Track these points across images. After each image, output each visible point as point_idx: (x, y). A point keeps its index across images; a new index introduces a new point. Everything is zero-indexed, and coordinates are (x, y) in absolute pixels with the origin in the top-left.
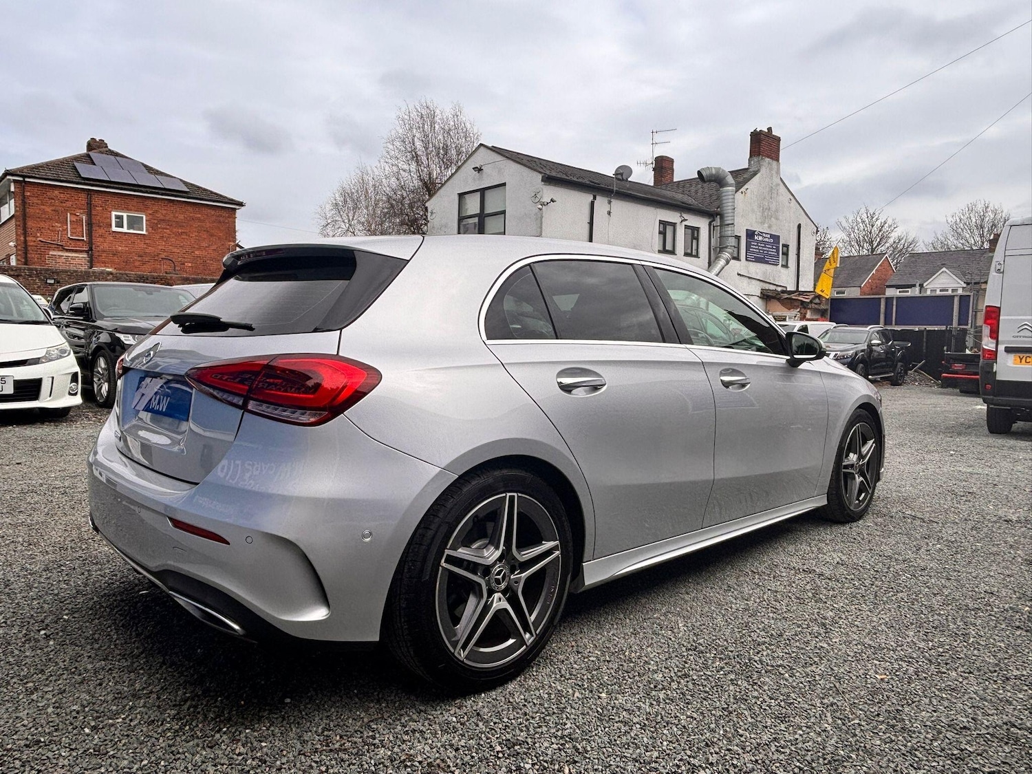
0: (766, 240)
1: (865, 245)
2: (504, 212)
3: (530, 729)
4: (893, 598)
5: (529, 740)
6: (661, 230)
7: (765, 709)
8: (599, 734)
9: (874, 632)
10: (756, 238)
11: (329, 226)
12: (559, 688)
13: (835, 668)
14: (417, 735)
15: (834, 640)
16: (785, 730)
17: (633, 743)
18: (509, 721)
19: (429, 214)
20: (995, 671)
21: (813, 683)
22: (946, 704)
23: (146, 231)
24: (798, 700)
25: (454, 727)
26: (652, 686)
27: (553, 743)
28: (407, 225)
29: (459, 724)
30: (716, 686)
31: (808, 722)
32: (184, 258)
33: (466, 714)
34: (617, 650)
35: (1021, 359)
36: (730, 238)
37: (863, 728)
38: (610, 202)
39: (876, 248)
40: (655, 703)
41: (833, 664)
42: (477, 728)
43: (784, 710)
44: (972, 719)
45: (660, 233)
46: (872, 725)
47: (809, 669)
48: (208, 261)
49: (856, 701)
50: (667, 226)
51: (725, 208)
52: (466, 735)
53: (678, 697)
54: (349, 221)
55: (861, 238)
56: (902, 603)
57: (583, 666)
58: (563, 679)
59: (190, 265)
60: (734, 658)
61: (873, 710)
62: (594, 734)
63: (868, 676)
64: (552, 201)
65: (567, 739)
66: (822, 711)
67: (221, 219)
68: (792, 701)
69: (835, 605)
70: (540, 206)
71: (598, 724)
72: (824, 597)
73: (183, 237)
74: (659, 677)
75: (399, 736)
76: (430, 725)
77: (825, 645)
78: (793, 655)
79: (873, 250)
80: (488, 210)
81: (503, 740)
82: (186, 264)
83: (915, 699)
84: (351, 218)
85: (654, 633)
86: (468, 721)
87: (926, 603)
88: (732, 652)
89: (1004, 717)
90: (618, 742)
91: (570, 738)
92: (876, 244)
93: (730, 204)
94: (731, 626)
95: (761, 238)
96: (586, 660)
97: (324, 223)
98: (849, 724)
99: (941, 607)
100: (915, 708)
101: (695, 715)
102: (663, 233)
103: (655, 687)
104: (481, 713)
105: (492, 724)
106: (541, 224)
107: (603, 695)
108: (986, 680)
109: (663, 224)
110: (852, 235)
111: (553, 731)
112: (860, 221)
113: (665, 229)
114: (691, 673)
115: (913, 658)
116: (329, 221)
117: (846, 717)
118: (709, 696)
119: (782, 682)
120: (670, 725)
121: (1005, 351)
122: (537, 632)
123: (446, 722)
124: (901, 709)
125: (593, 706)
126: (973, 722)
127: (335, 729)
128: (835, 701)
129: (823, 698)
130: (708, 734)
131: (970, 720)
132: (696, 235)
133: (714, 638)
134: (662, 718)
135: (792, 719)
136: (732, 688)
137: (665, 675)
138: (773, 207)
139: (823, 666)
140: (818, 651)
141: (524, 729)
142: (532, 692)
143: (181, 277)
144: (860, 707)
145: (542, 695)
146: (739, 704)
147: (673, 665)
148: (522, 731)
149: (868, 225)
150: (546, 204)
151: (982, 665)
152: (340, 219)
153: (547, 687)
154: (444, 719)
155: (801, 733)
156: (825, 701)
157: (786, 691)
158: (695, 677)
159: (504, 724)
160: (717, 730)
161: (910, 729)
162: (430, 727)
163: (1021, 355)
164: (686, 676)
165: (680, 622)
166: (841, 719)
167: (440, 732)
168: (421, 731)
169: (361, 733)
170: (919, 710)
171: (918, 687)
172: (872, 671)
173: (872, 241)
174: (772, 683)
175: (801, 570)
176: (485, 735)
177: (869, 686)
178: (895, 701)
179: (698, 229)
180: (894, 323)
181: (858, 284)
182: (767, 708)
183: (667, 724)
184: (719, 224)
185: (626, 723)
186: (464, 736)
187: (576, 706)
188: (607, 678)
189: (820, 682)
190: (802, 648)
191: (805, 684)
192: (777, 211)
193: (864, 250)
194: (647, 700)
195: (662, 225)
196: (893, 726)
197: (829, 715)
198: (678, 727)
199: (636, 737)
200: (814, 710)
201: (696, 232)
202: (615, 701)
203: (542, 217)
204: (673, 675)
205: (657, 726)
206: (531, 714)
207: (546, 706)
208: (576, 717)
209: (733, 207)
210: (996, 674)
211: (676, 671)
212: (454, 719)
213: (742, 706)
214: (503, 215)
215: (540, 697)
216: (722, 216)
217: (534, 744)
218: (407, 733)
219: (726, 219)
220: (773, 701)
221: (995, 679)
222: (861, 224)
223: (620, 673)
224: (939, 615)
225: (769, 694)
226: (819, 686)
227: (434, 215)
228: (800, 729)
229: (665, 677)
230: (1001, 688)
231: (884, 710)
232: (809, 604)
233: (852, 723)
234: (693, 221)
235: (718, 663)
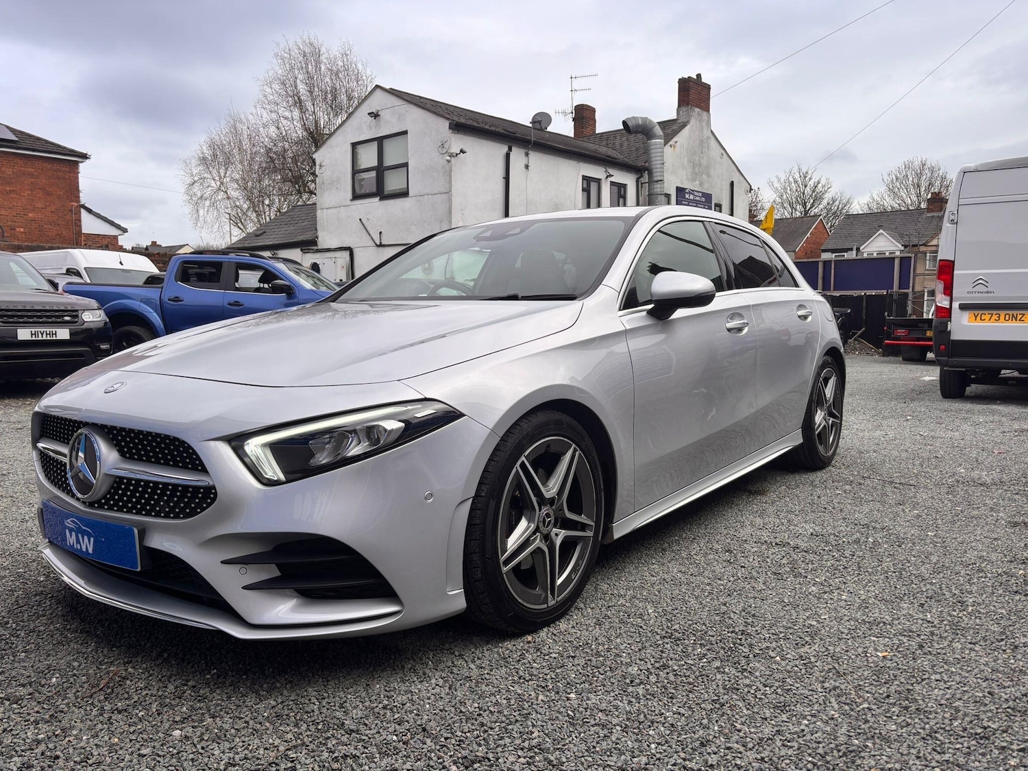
0: (698, 198)
1: (798, 207)
2: (406, 165)
3: (490, 743)
4: (879, 569)
5: (491, 756)
6: (585, 186)
7: (760, 699)
8: (574, 742)
9: (864, 606)
10: (687, 196)
11: (196, 184)
12: (520, 692)
13: (829, 648)
14: (349, 761)
15: (823, 617)
16: (788, 720)
17: (615, 748)
18: (463, 735)
19: (317, 167)
20: (1002, 640)
21: (809, 666)
22: (958, 678)
24: (796, 685)
25: (395, 748)
26: (628, 681)
27: (519, 757)
28: (291, 181)
29: (401, 743)
30: (701, 676)
31: (812, 710)
32: (15, 222)
33: (408, 730)
34: (581, 644)
35: (976, 317)
36: (660, 196)
37: (874, 713)
38: (527, 154)
39: (809, 210)
40: (633, 700)
41: (827, 644)
42: (425, 746)
43: (782, 698)
44: (989, 693)
45: (584, 190)
46: (883, 708)
47: (802, 650)
48: (45, 226)
49: (860, 683)
50: (592, 183)
51: (653, 163)
52: (412, 756)
53: (659, 691)
54: (220, 177)
55: (794, 200)
56: (890, 574)
57: (544, 664)
58: (521, 681)
59: (22, 230)
60: (717, 643)
61: (881, 692)
62: (567, 741)
63: (868, 655)
64: (462, 151)
65: (536, 750)
66: (825, 696)
67: (60, 174)
68: (789, 687)
69: (817, 580)
70: (448, 158)
71: (571, 729)
72: (803, 571)
73: (12, 195)
74: (634, 670)
75: (327, 765)
76: (365, 748)
77: (814, 623)
78: (781, 636)
79: (806, 212)
80: (388, 162)
81: (458, 758)
82: (18, 229)
83: (924, 677)
84: (222, 175)
85: (621, 622)
86: (412, 738)
87: (915, 572)
88: (713, 636)
89: (1021, 688)
90: (597, 749)
91: (539, 749)
92: (809, 206)
93: (659, 162)
94: (707, 609)
95: (692, 197)
96: (546, 657)
97: (189, 181)
98: (858, 709)
99: (931, 576)
100: (926, 686)
101: (682, 711)
102: (586, 190)
103: (632, 682)
104: (428, 728)
105: (443, 739)
106: (450, 177)
107: (572, 696)
108: (995, 650)
109: (586, 179)
110: (785, 196)
111: (518, 742)
112: (793, 181)
113: (589, 186)
114: (670, 663)
115: (913, 632)
116: (196, 179)
117: (852, 701)
118: (695, 688)
119: (774, 666)
120: (655, 724)
121: (960, 308)
123: (385, 742)
124: (911, 688)
125: (562, 709)
126: (990, 696)
127: (241, 763)
128: (838, 684)
129: (824, 682)
130: (701, 732)
131: (987, 694)
132: (622, 193)
133: (691, 622)
134: (645, 716)
135: (793, 708)
136: (719, 676)
137: (642, 668)
138: (704, 162)
139: (816, 646)
140: (808, 630)
141: (482, 742)
142: (487, 699)
143: (12, 245)
144: (867, 689)
145: (499, 701)
146: (730, 694)
147: (648, 655)
148: (480, 745)
149: (801, 186)
150: (455, 155)
151: (987, 634)
152: (209, 176)
153: (504, 691)
154: (382, 738)
155: (807, 722)
156: (827, 685)
157: (781, 676)
158: (676, 668)
159: (458, 739)
160: (711, 726)
161: (926, 709)
162: (366, 750)
163: (976, 313)
164: (665, 666)
165: (649, 607)
166: (848, 704)
167: (377, 755)
168: (355, 756)
169: (277, 765)
170: (931, 689)
171: (925, 663)
172: (872, 649)
173: (805, 203)
174: (763, 669)
175: (774, 544)
176: (436, 754)
177: (872, 665)
178: (903, 680)
179: (624, 186)
180: (832, 288)
181: (793, 249)
182: (763, 697)
183: (652, 723)
184: (647, 181)
185: (604, 726)
186: (409, 757)
187: (540, 710)
188: (574, 676)
189: (817, 664)
190: (790, 628)
191: (801, 667)
192: (708, 167)
193: (797, 212)
194: (625, 698)
195: (585, 181)
196: (906, 708)
197: (834, 700)
198: (665, 725)
199: (618, 741)
200: (816, 696)
201: (622, 189)
202: (587, 702)
203: (451, 170)
204: (650, 667)
205: (641, 726)
206: (489, 724)
207: (506, 713)
208: (544, 724)
209: (662, 162)
210: (1003, 643)
211: (653, 662)
212: (395, 738)
213: (734, 696)
214: (406, 168)
215: (497, 704)
216: (650, 174)
217: (497, 759)
218: (336, 760)
219: (655, 174)
220: (768, 688)
221: (1004, 648)
222: (793, 184)
223: (589, 669)
224: (931, 584)
225: (763, 680)
226: (816, 668)
227: (324, 169)
228: (805, 718)
229: (641, 671)
230: (1011, 657)
231: (894, 691)
232: (789, 580)
233: (861, 707)
234: (620, 177)
235: (699, 650)
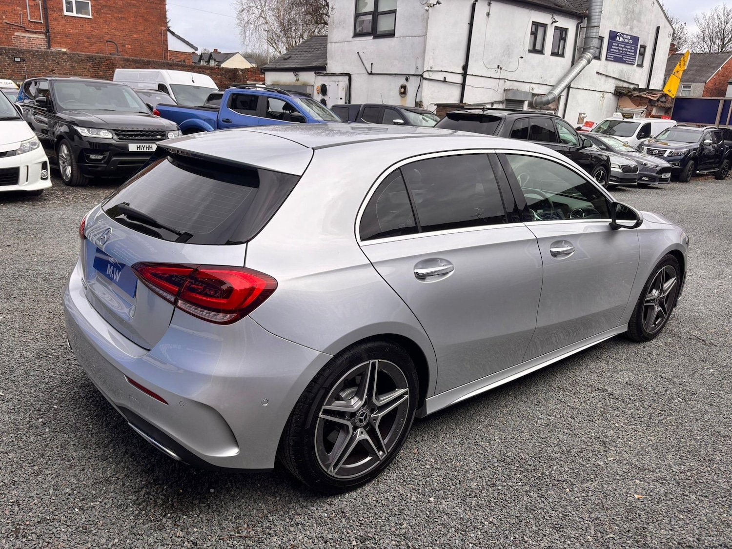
0: (627, 41)
1: (717, 41)
2: (394, 12)
3: (378, 527)
4: (663, 421)
5: (376, 537)
6: (533, 30)
7: (547, 519)
8: (425, 534)
9: (642, 453)
10: (618, 39)
11: (244, 11)
12: (401, 492)
13: (605, 486)
14: (300, 527)
15: (609, 459)
16: (559, 539)
17: (448, 544)
18: (364, 519)
19: (330, 9)
20: (725, 497)
21: (586, 499)
22: (681, 523)
23: (92, 15)
24: (573, 513)
25: (325, 522)
26: (468, 493)
27: (392, 540)
28: (311, 14)
29: (329, 519)
30: (514, 496)
31: (576, 534)
32: (125, 40)
33: (334, 511)
34: (446, 459)
36: (594, 39)
37: (615, 542)
38: (489, 4)
39: (726, 44)
40: (468, 509)
41: (604, 482)
42: (341, 524)
43: (561, 521)
44: (697, 539)
45: (532, 33)
46: (622, 540)
47: (586, 484)
48: (144, 44)
49: (615, 517)
50: (539, 27)
51: (593, 11)
52: (333, 529)
53: (485, 504)
54: (261, 5)
55: (715, 34)
56: (670, 427)
57: (420, 473)
58: (405, 483)
59: (130, 46)
60: (531, 471)
61: (625, 527)
62: (421, 534)
63: (628, 495)
64: (438, 3)
65: (402, 538)
66: (588, 524)
67: (154, 5)
68: (567, 514)
69: (616, 425)
70: (427, 8)
71: (426, 525)
72: (609, 416)
73: (122, 21)
74: (474, 485)
75: (287, 528)
76: (309, 519)
77: (601, 463)
78: (576, 471)
79: (723, 46)
80: (381, 9)
81: (358, 536)
82: (127, 46)
83: (659, 519)
84: (263, 4)
85: (476, 444)
86: (335, 517)
87: (688, 428)
88: (530, 465)
89: (722, 538)
90: (438, 542)
91: (404, 537)
92: (727, 41)
93: (598, 7)
94: (534, 441)
95: (622, 39)
96: (423, 467)
97: (240, 8)
98: (606, 537)
99: (699, 433)
100: (657, 526)
101: (495, 522)
102: (534, 34)
103: (470, 495)
104: (345, 511)
105: (351, 521)
106: (427, 23)
107: (432, 499)
108: (717, 504)
109: (536, 25)
110: (707, 31)
111: (393, 529)
112: (716, 17)
113: (537, 30)
114: (498, 483)
115: (666, 480)
116: (245, 7)
117: (605, 530)
118: (508, 504)
119: (564, 496)
120: (476, 530)
122: (389, 451)
123: (320, 517)
124: (646, 526)
125: (424, 509)
126: (697, 541)
127: (244, 517)
128: (600, 516)
129: (591, 513)
130: (502, 539)
131: (696, 540)
132: (564, 36)
133: (520, 451)
134: (471, 523)
135: (565, 530)
136: (525, 498)
137: (479, 484)
138: (637, 10)
139: (596, 483)
140: (595, 469)
141: (373, 526)
142: (382, 495)
143: (123, 58)
144: (617, 523)
145: (389, 497)
146: (528, 513)
147: (486, 475)
148: (372, 528)
149: (723, 22)
150: (432, 5)
151: (717, 490)
152: (254, 5)
153: (393, 490)
154: (319, 514)
155: (569, 542)
156: (593, 516)
157: (565, 503)
158: (500, 488)
159: (360, 522)
160: (509, 536)
161: (649, 545)
162: (309, 521)
164: (494, 485)
165: (496, 434)
166: (601, 532)
167: (315, 525)
168: (302, 524)
169: (262, 522)
170: (660, 529)
171: (664, 508)
172: (633, 491)
173: (724, 38)
174: (555, 496)
175: (596, 389)
176: (346, 530)
177: (627, 504)
178: (644, 519)
179: (566, 30)
180: (727, 123)
181: (704, 80)
182: (548, 518)
183: (475, 528)
184: (586, 26)
185: (445, 526)
186: (331, 529)
187: (411, 508)
188: (436, 484)
189: (592, 498)
190: (584, 465)
191: (580, 499)
192: (640, 13)
193: (715, 46)
194: (463, 506)
195: (534, 26)
196: (637, 542)
197: (593, 527)
198: (482, 531)
199: (451, 539)
200: (582, 523)
201: (564, 32)
202: (440, 506)
203: (428, 18)
204: (484, 483)
205: (467, 529)
206: (379, 514)
207: (391, 507)
208: (411, 519)
209: (600, 10)
210: (725, 499)
211: (487, 481)
212: (326, 515)
213: (531, 515)
214: (394, 14)
215: (387, 499)
216: (589, 17)
217: (380, 540)
218: (292, 525)
219: (593, 21)
220: (554, 512)
221: (723, 504)
222: (716, 21)
223: (447, 480)
224: (696, 440)
225: (552, 505)
226: (590, 501)
227: (334, 11)
228: (569, 538)
229: (478, 486)
230: (726, 512)
231: (634, 527)
232: (597, 422)
233: (608, 536)
234: (563, 22)
235: (519, 476)
